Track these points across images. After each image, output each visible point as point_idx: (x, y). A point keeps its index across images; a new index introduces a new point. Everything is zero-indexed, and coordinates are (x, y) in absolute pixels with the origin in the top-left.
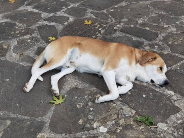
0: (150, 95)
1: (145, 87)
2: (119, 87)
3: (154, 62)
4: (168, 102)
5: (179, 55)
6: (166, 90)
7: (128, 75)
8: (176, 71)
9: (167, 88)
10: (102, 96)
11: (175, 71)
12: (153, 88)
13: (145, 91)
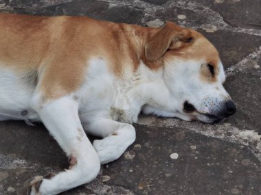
0: (190, 150)
1: (173, 131)
2: (96, 142)
3: (190, 50)
4: (247, 162)
5: (251, 31)
6: (236, 130)
7: (117, 106)
8: (251, 73)
9: (235, 124)
10: (49, 177)
11: (250, 75)
12: (195, 129)
13: (174, 142)
